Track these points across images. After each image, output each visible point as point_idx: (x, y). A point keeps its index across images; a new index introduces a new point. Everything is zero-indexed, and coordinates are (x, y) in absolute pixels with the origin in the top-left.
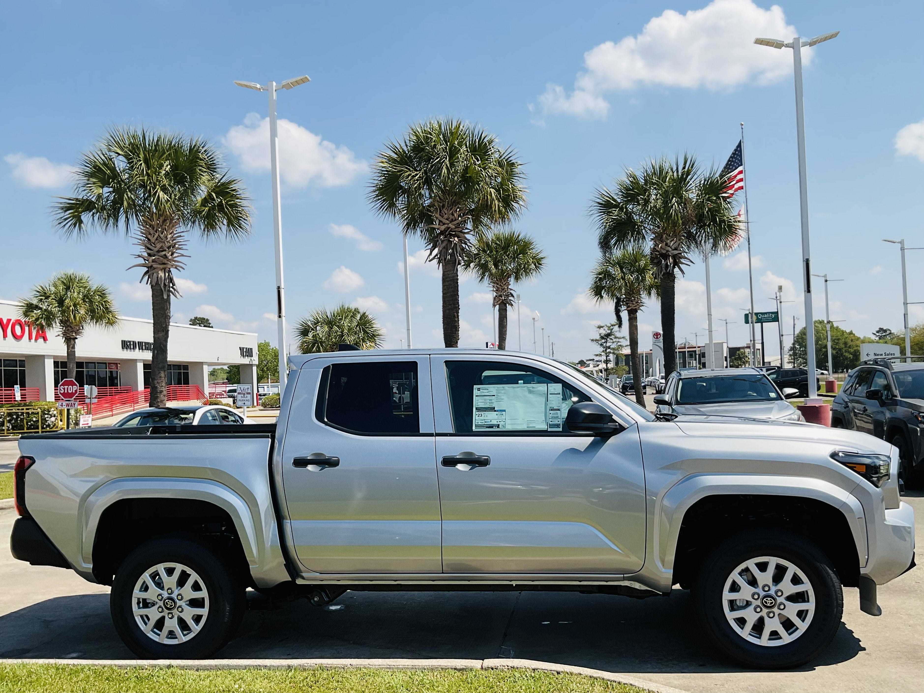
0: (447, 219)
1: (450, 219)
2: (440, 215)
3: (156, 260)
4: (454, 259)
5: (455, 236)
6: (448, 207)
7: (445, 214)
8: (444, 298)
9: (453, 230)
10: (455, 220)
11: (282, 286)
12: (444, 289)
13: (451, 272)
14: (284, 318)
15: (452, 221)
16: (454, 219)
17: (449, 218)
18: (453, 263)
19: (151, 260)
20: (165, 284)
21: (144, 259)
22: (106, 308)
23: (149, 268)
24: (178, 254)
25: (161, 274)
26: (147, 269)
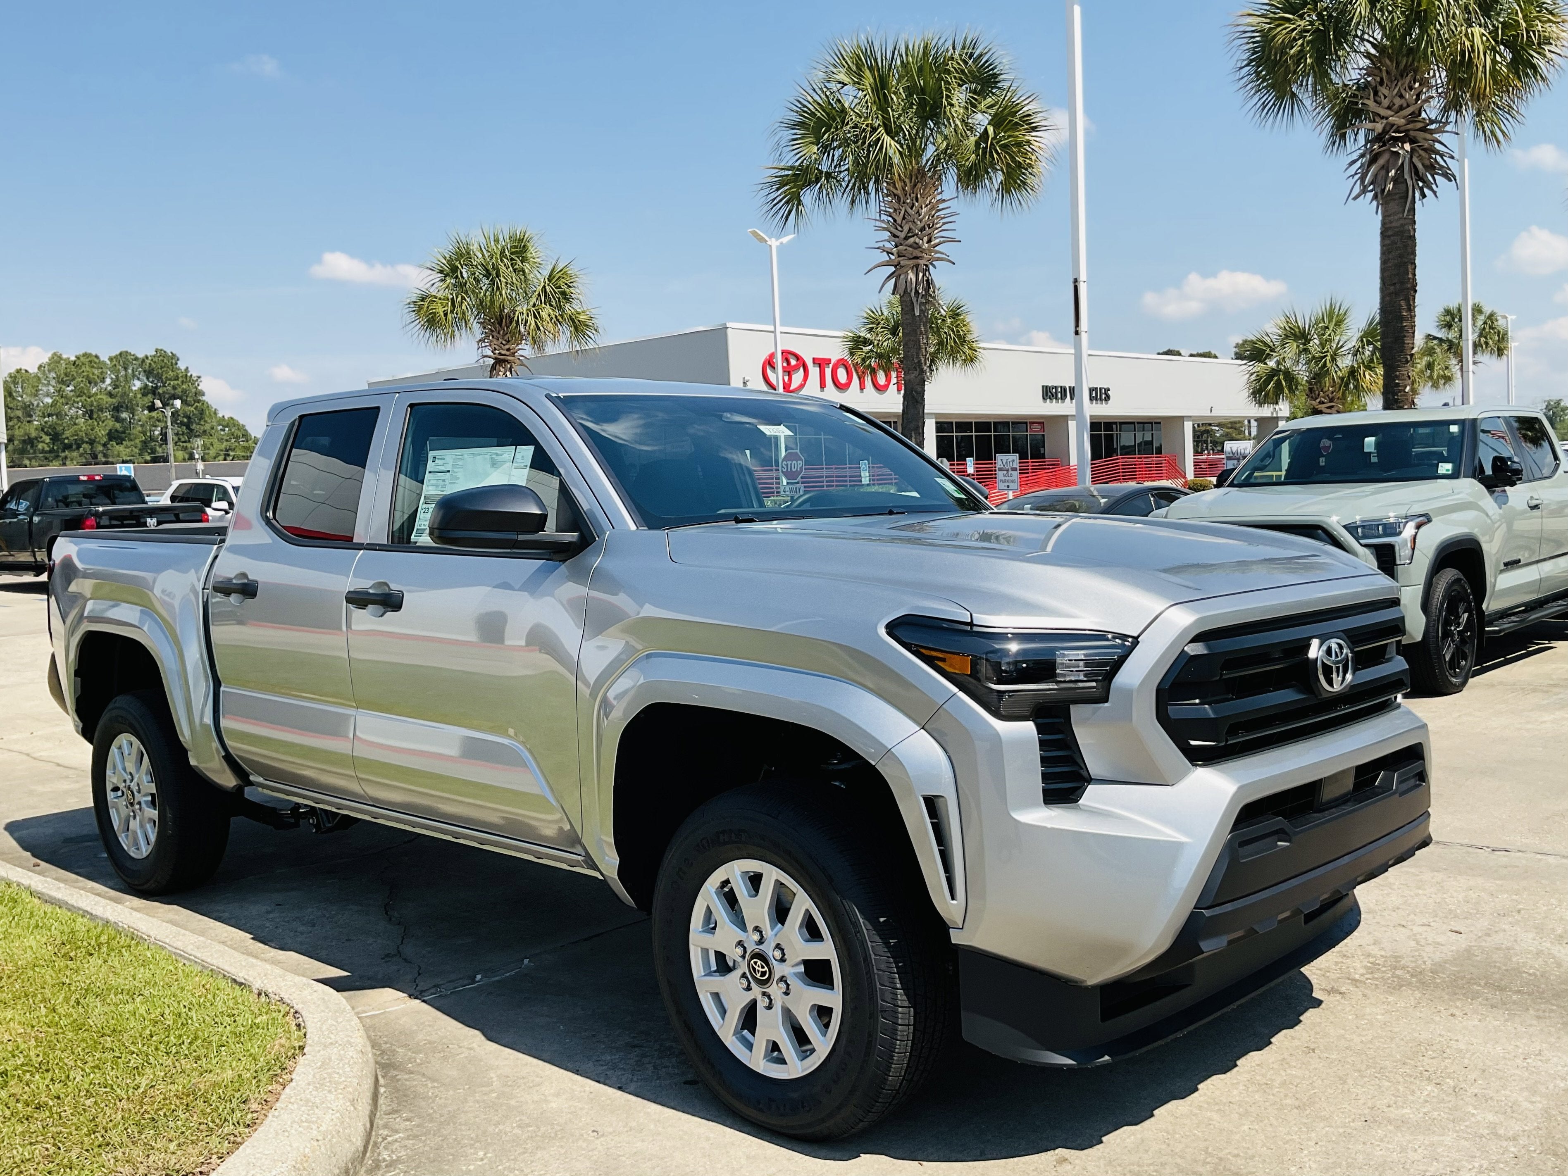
0: (1389, 108)
1: (1396, 107)
2: (1375, 101)
3: (904, 253)
4: (1404, 189)
5: (1403, 140)
6: (1392, 82)
7: (1385, 97)
8: (1383, 270)
9: (1401, 129)
10: (1408, 106)
11: (1083, 277)
12: (1383, 253)
13: (1396, 217)
14: (1084, 336)
15: (1401, 108)
16: (1405, 105)
17: (1394, 104)
18: (1401, 198)
19: (898, 253)
20: (917, 292)
21: (888, 253)
22: (959, 336)
23: (895, 266)
24: (942, 239)
25: (911, 276)
26: (893, 269)
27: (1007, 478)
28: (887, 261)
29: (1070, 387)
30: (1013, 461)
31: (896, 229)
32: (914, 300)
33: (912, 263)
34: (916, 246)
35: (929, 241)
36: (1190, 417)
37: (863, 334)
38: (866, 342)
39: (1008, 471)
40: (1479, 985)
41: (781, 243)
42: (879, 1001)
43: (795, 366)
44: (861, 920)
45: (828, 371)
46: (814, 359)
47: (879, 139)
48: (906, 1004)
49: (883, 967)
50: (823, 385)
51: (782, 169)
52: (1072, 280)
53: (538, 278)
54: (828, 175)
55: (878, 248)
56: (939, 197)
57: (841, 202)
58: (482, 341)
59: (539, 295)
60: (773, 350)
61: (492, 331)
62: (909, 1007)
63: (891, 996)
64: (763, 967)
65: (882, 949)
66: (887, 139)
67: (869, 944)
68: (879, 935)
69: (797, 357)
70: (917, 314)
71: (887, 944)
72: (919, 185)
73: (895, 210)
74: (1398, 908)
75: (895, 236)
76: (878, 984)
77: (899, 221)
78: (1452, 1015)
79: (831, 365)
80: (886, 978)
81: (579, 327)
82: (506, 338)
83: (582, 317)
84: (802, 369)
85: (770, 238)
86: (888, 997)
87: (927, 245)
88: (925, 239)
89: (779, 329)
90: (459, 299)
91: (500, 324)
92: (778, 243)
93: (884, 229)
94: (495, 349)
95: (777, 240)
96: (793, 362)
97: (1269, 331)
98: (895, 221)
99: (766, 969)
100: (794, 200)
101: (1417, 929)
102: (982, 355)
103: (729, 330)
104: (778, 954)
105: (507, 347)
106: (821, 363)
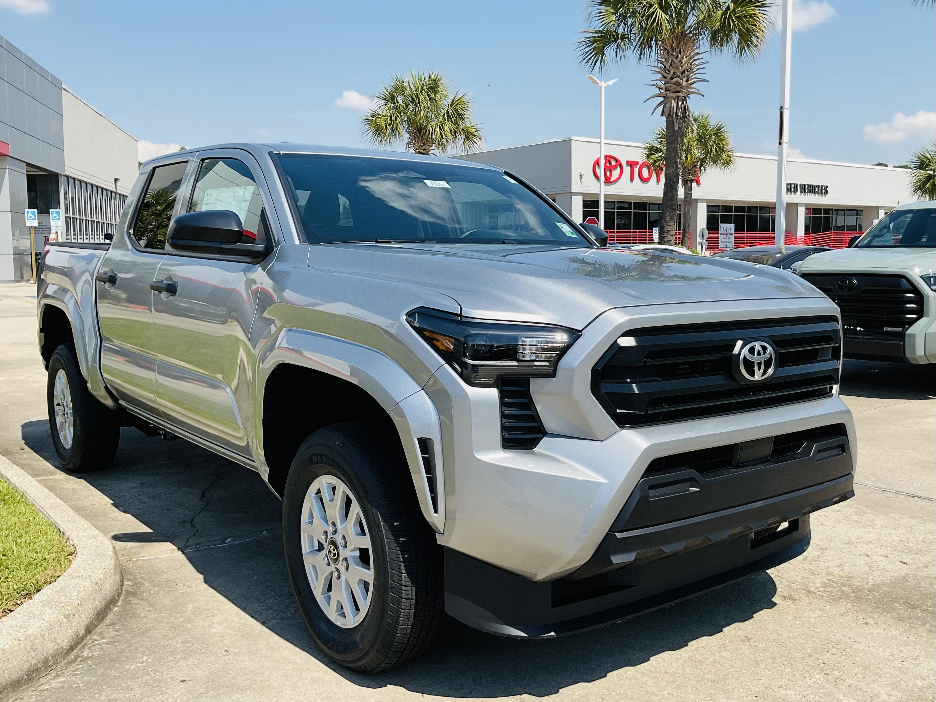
3: (670, 88)
11: (787, 105)
14: (785, 146)
19: (666, 88)
20: (677, 115)
21: (659, 88)
22: (720, 147)
23: (664, 97)
24: (696, 80)
25: (674, 104)
26: (662, 99)
27: (726, 240)
28: (659, 94)
29: (800, 185)
30: (731, 229)
31: (666, 72)
32: (675, 120)
33: (675, 95)
34: (678, 84)
35: (687, 81)
36: (883, 207)
37: (656, 145)
38: (658, 150)
39: (727, 235)
40: (900, 603)
41: (608, 85)
42: (390, 581)
43: (615, 166)
44: (382, 523)
45: (636, 170)
46: (627, 161)
47: (654, 12)
48: (410, 584)
49: (393, 557)
50: (632, 179)
51: (593, 33)
52: (779, 108)
53: (445, 104)
54: (623, 37)
55: (653, 85)
56: (696, 51)
57: (632, 55)
58: (409, 143)
59: (444, 115)
60: (599, 156)
61: (415, 137)
62: (412, 587)
63: (398, 578)
64: (334, 550)
65: (394, 545)
66: (660, 12)
67: (386, 540)
68: (393, 534)
69: (617, 160)
70: (676, 129)
71: (397, 541)
72: (682, 43)
73: (666, 60)
74: (871, 542)
75: (665, 77)
76: (389, 568)
77: (668, 67)
78: (866, 623)
79: (638, 166)
80: (395, 565)
81: (469, 136)
82: (423, 142)
83: (471, 130)
84: (619, 168)
85: (601, 81)
86: (396, 578)
87: (685, 83)
88: (685, 79)
89: (604, 141)
90: (395, 116)
91: (420, 133)
92: (606, 85)
93: (659, 72)
94: (416, 149)
95: (605, 83)
96: (613, 163)
97: (930, 149)
98: (665, 67)
99: (336, 552)
100: (599, 52)
101: (875, 558)
102: (736, 161)
103: (573, 141)
104: (342, 542)
105: (424, 148)
106: (632, 164)
